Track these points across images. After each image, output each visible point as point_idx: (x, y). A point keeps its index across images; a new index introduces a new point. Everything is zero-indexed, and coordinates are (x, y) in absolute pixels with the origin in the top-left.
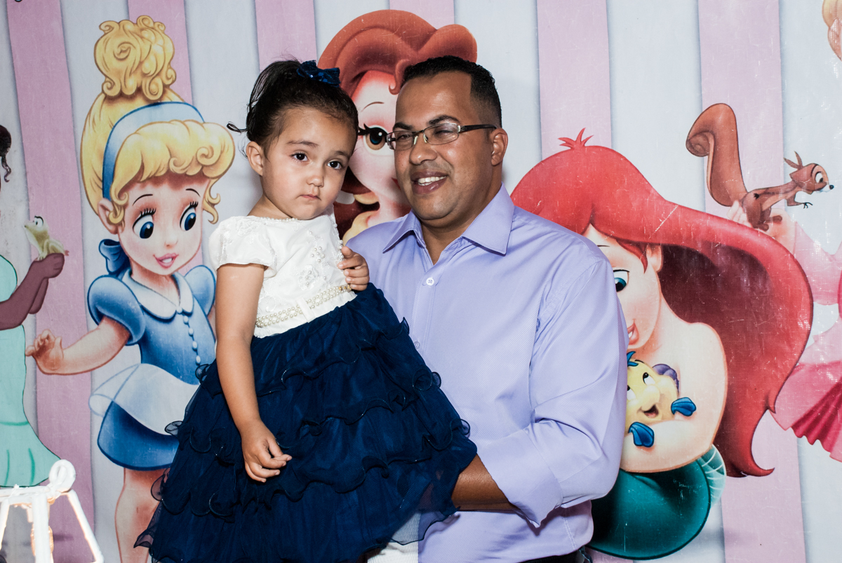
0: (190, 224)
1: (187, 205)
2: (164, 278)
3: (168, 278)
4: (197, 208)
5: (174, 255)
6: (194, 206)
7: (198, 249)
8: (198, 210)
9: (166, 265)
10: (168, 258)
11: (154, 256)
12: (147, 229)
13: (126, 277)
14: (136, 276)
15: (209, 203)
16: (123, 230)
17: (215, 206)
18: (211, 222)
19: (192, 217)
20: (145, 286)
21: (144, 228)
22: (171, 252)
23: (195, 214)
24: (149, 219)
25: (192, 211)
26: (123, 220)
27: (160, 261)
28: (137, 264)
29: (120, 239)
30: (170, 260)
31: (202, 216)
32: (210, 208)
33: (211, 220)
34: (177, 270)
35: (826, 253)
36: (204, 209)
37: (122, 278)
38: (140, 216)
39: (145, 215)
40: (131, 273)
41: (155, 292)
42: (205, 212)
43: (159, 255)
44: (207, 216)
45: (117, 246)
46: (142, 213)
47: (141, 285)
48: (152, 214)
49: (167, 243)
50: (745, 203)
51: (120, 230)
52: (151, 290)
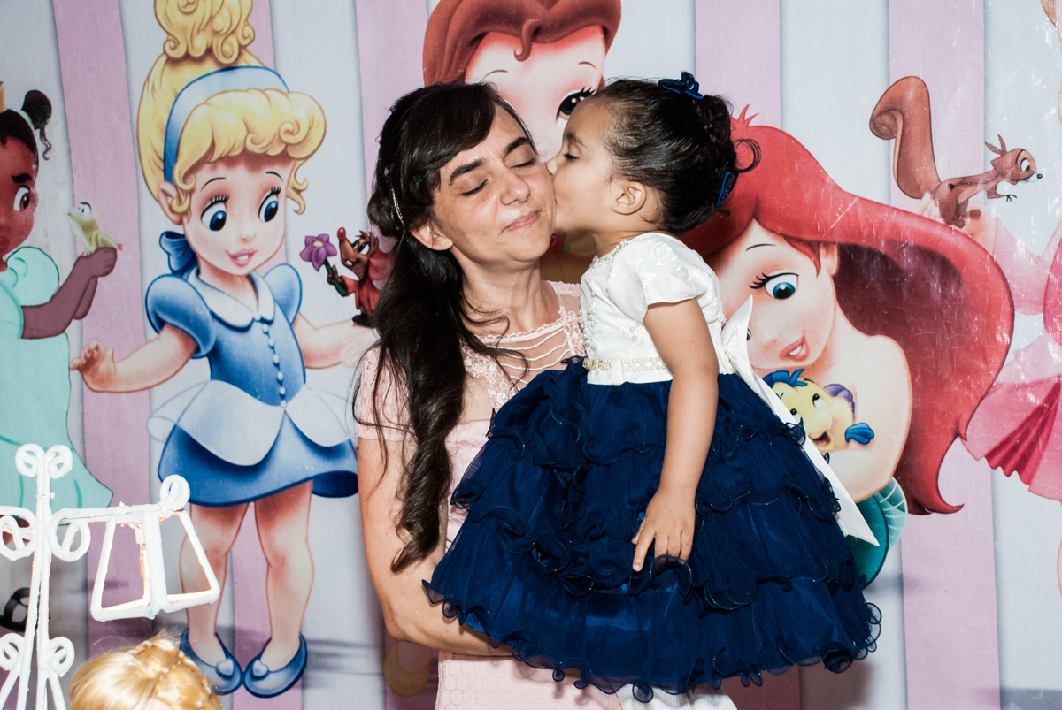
0: (270, 214)
1: (266, 191)
2: (239, 279)
3: (244, 278)
4: (279, 195)
5: (251, 252)
6: (276, 192)
7: (281, 244)
8: (281, 198)
9: (241, 263)
10: (244, 254)
11: (227, 252)
12: (218, 219)
13: (192, 276)
14: (206, 274)
15: (294, 189)
16: (189, 220)
17: (302, 193)
18: (297, 212)
19: (273, 206)
20: (215, 288)
21: (215, 219)
22: (248, 247)
23: (277, 203)
24: (220, 207)
25: (274, 198)
26: (189, 208)
27: (234, 258)
28: (207, 262)
29: (185, 231)
30: (246, 257)
31: (285, 204)
32: (295, 195)
33: (297, 208)
34: (254, 270)
35: (1032, 255)
36: (287, 197)
37: (188, 278)
38: (210, 203)
39: (216, 202)
40: (198, 273)
41: (228, 295)
42: (289, 200)
43: (234, 251)
44: (292, 205)
45: (182, 240)
46: (212, 200)
47: (211, 286)
48: (225, 201)
49: (243, 237)
50: (937, 194)
51: (185, 220)
52: (223, 292)
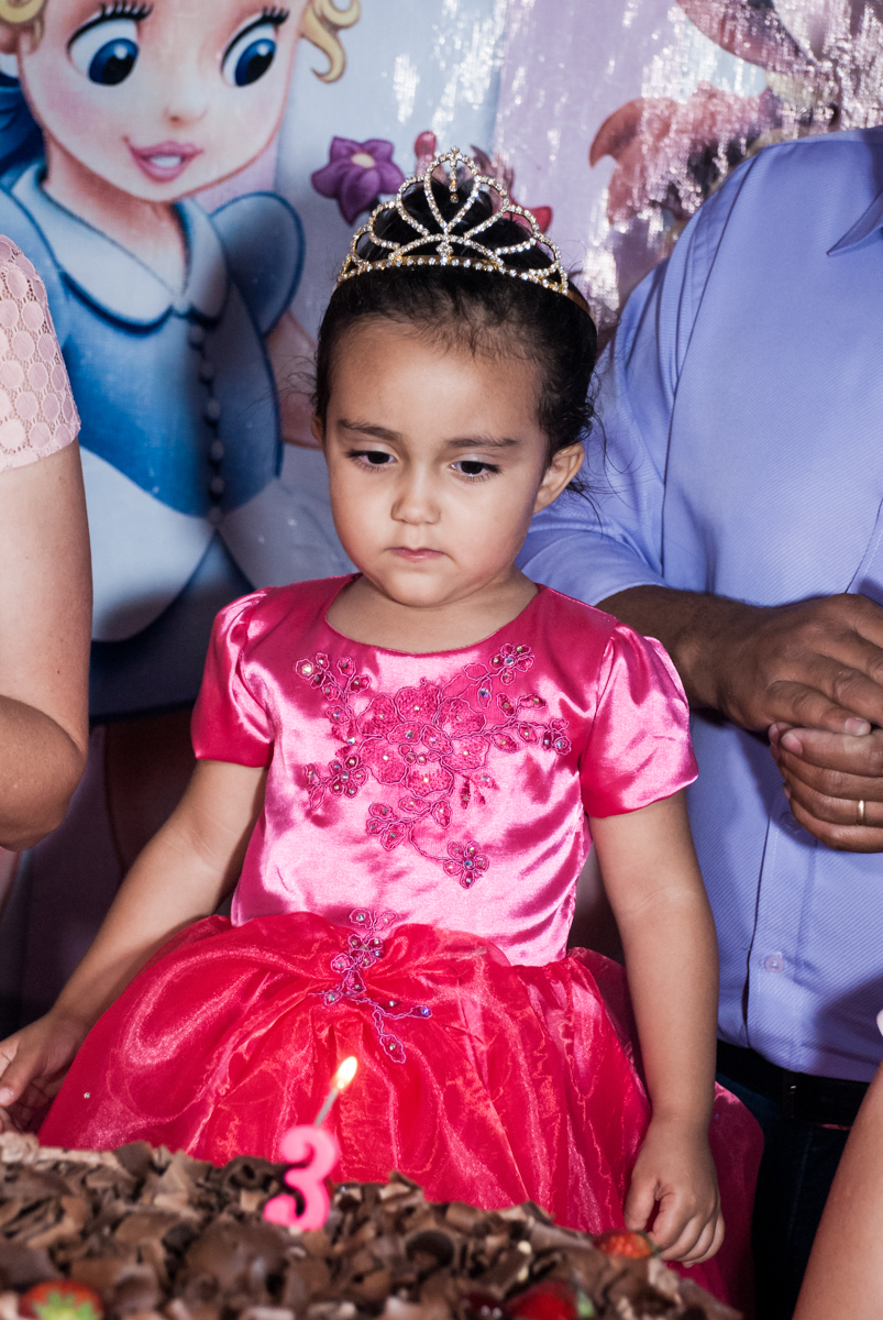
0: (251, 69)
1: (251, 12)
2: (148, 210)
3: (161, 211)
4: (283, 27)
5: (188, 150)
6: (275, 19)
7: (268, 144)
8: (285, 38)
9: (158, 172)
10: (171, 154)
11: (126, 140)
12: (114, 59)
13: (24, 184)
14: (59, 184)
15: (323, 19)
16: (34, 47)
17: (342, 34)
18: (319, 76)
19: (263, 50)
20: (81, 221)
21: (106, 56)
22: (183, 137)
23: (272, 45)
24: (125, 29)
25: (266, 32)
26: (40, 16)
27: (143, 157)
28: (70, 159)
29: (21, 70)
30: (173, 162)
31: (294, 53)
32: (323, 36)
33: (323, 66)
34: (191, 194)
36: (303, 36)
37: (13, 184)
38: (96, 15)
39: (115, 16)
40: (42, 177)
41: (113, 242)
42: (305, 44)
43: (144, 141)
44: (311, 58)
45: (9, 90)
46: (104, 7)
47: (71, 215)
48: (138, 17)
49: (175, 110)
51: (25, 44)
52: (101, 234)
